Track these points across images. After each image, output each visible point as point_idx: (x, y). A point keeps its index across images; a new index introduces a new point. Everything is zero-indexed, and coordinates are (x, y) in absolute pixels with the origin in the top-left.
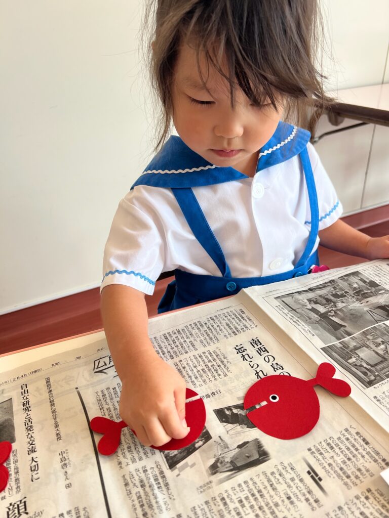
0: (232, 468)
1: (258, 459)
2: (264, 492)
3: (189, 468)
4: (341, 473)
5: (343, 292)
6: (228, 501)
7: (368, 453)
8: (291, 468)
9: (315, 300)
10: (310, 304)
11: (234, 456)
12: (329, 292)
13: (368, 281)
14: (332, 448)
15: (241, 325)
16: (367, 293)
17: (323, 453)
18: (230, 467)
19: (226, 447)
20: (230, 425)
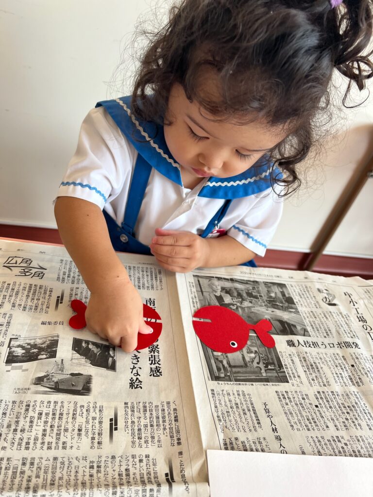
0: (54, 387)
1: (79, 391)
2: (65, 416)
3: (21, 370)
4: (136, 432)
5: (258, 295)
6: (31, 408)
7: (171, 428)
8: (100, 410)
9: (228, 290)
10: (221, 291)
11: (63, 379)
12: (245, 289)
13: (287, 296)
14: (145, 411)
15: (150, 283)
16: (278, 305)
17: (135, 411)
18: (53, 385)
19: (62, 370)
20: (78, 355)
